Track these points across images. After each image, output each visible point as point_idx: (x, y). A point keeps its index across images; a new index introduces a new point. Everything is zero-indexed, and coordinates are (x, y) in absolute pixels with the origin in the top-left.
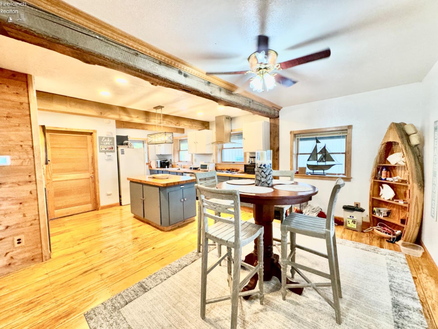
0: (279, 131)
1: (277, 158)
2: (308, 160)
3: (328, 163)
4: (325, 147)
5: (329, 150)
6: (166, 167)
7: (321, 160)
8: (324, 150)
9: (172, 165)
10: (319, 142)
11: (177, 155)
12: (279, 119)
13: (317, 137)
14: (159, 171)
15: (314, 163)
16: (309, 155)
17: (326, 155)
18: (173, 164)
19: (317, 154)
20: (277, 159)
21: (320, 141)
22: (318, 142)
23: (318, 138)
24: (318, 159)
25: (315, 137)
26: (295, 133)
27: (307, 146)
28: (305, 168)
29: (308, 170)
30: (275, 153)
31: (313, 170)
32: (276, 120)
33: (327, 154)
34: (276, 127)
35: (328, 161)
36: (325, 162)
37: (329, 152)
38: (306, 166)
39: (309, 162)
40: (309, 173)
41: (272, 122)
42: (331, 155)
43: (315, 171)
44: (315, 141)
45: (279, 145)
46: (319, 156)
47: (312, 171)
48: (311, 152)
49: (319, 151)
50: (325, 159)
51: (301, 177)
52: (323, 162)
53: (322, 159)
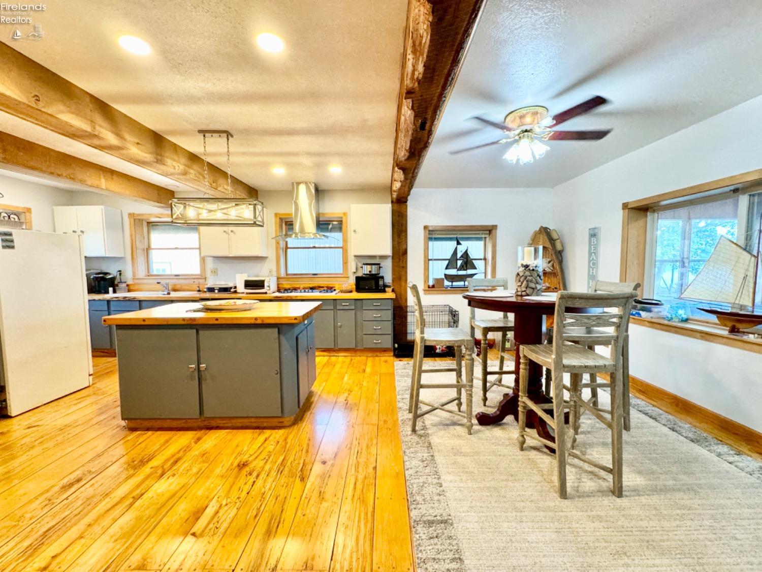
0: (406, 224)
1: (404, 265)
2: (447, 268)
3: (470, 272)
4: (466, 251)
5: (472, 255)
6: (111, 289)
7: (463, 268)
8: (466, 255)
9: (128, 285)
10: (460, 244)
11: (141, 260)
12: (407, 205)
13: (459, 236)
14: (112, 303)
15: (453, 272)
16: (447, 262)
17: (468, 262)
18: (130, 282)
19: (457, 260)
20: (403, 267)
21: (461, 242)
22: (458, 243)
23: (460, 238)
24: (458, 266)
25: (455, 236)
26: (430, 229)
27: (444, 249)
28: (443, 280)
29: (447, 283)
30: (401, 258)
31: (452, 282)
32: (403, 205)
33: (469, 259)
34: (402, 217)
35: (469, 269)
36: (466, 270)
37: (472, 258)
38: (443, 277)
39: (447, 270)
40: (448, 286)
41: (395, 208)
42: (474, 261)
43: (455, 284)
44: (456, 242)
45: (407, 245)
46: (459, 263)
47: (450, 284)
48: (449, 257)
49: (459, 255)
50: (466, 266)
51: (439, 292)
52: (464, 270)
53: (463, 266)
